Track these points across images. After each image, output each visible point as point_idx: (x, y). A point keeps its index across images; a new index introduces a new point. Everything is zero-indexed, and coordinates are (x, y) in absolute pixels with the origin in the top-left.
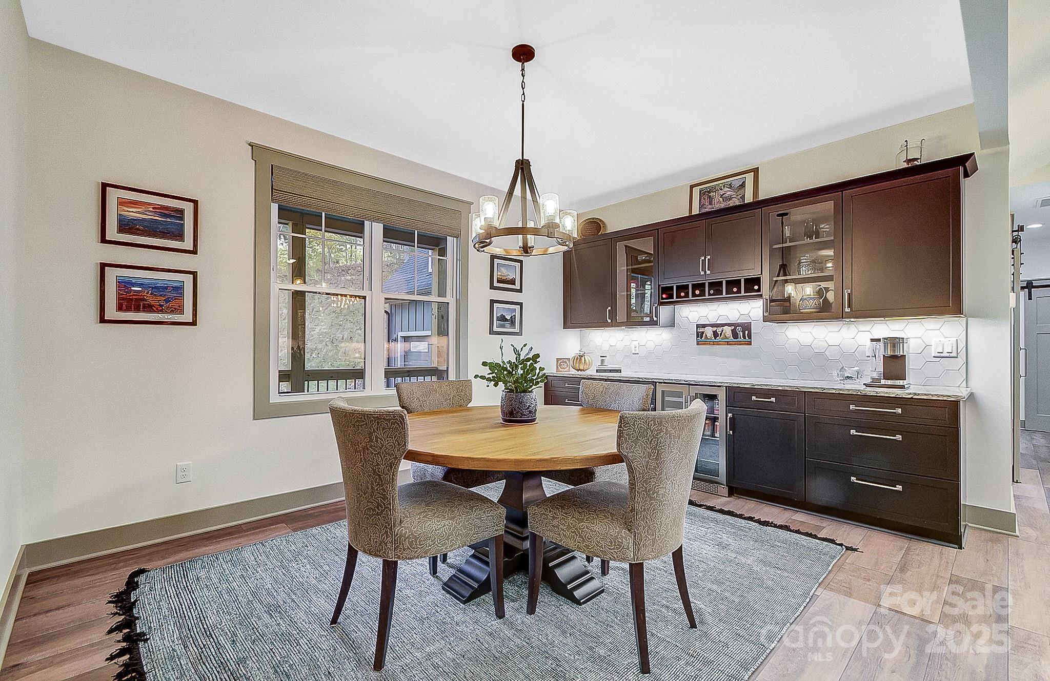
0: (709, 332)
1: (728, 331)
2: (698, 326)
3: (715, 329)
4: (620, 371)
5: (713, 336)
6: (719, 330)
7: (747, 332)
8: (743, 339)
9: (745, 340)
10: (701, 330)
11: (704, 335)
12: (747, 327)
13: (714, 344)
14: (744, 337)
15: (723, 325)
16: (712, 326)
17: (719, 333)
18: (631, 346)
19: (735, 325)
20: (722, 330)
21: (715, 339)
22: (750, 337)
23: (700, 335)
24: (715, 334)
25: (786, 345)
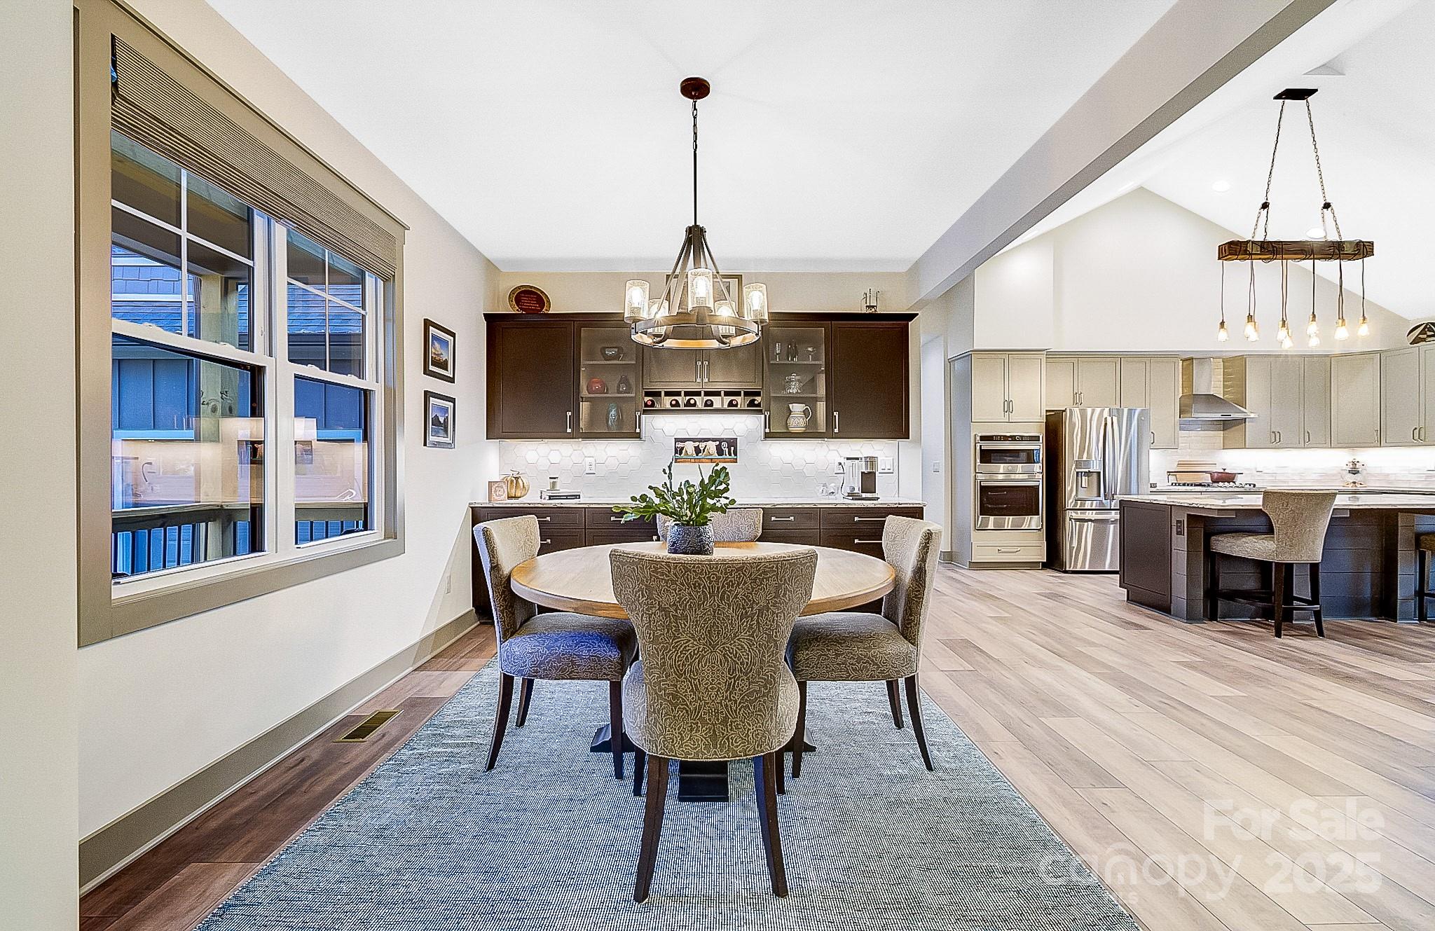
0: (689, 447)
1: (712, 446)
2: (677, 440)
3: (697, 444)
4: (577, 497)
5: (694, 452)
6: (702, 445)
7: (732, 448)
8: (728, 455)
9: (730, 457)
10: (680, 445)
11: (684, 451)
12: (732, 443)
13: (696, 461)
14: (730, 454)
15: (707, 440)
16: (694, 440)
17: (702, 449)
18: (583, 463)
19: (721, 441)
20: (706, 446)
21: (697, 455)
22: (736, 455)
23: (679, 451)
24: (698, 450)
25: (770, 463)
